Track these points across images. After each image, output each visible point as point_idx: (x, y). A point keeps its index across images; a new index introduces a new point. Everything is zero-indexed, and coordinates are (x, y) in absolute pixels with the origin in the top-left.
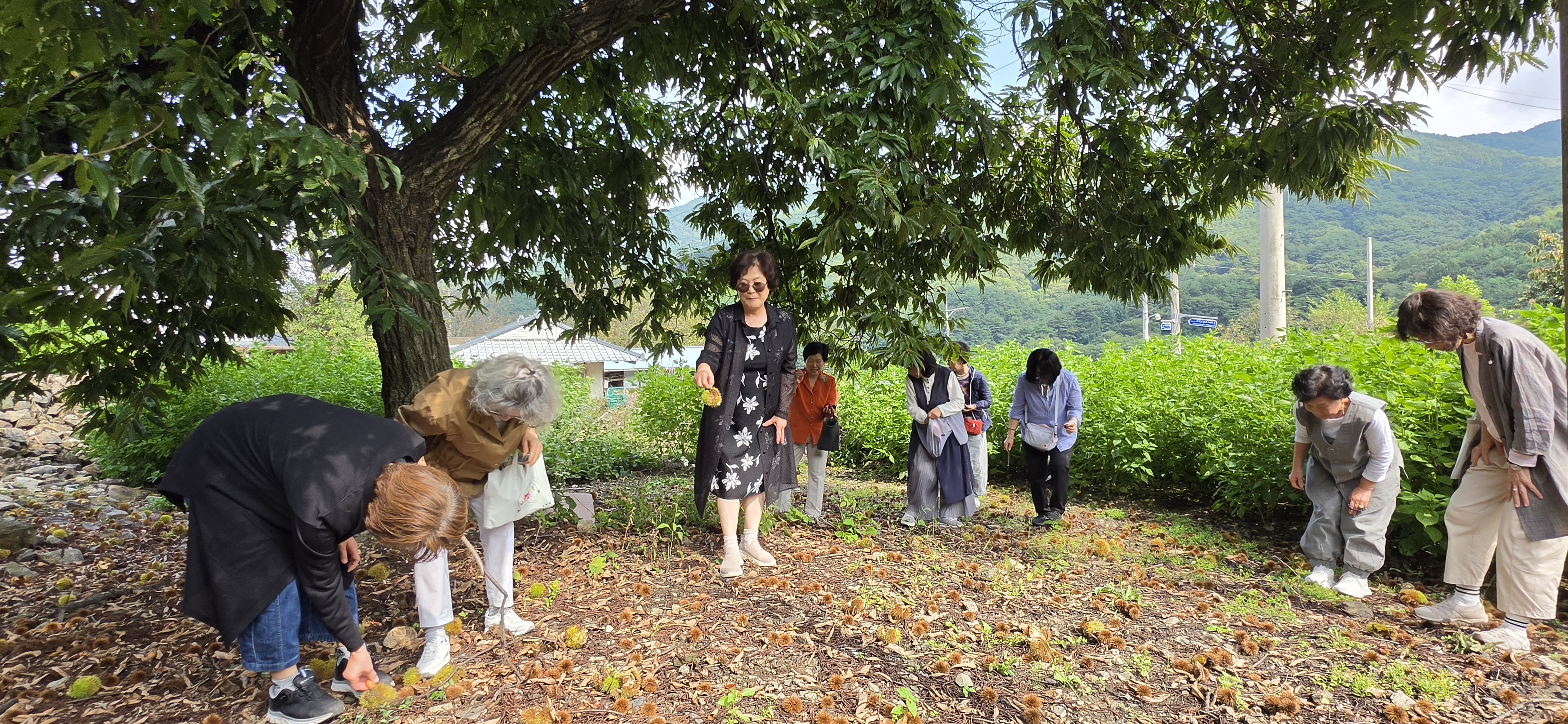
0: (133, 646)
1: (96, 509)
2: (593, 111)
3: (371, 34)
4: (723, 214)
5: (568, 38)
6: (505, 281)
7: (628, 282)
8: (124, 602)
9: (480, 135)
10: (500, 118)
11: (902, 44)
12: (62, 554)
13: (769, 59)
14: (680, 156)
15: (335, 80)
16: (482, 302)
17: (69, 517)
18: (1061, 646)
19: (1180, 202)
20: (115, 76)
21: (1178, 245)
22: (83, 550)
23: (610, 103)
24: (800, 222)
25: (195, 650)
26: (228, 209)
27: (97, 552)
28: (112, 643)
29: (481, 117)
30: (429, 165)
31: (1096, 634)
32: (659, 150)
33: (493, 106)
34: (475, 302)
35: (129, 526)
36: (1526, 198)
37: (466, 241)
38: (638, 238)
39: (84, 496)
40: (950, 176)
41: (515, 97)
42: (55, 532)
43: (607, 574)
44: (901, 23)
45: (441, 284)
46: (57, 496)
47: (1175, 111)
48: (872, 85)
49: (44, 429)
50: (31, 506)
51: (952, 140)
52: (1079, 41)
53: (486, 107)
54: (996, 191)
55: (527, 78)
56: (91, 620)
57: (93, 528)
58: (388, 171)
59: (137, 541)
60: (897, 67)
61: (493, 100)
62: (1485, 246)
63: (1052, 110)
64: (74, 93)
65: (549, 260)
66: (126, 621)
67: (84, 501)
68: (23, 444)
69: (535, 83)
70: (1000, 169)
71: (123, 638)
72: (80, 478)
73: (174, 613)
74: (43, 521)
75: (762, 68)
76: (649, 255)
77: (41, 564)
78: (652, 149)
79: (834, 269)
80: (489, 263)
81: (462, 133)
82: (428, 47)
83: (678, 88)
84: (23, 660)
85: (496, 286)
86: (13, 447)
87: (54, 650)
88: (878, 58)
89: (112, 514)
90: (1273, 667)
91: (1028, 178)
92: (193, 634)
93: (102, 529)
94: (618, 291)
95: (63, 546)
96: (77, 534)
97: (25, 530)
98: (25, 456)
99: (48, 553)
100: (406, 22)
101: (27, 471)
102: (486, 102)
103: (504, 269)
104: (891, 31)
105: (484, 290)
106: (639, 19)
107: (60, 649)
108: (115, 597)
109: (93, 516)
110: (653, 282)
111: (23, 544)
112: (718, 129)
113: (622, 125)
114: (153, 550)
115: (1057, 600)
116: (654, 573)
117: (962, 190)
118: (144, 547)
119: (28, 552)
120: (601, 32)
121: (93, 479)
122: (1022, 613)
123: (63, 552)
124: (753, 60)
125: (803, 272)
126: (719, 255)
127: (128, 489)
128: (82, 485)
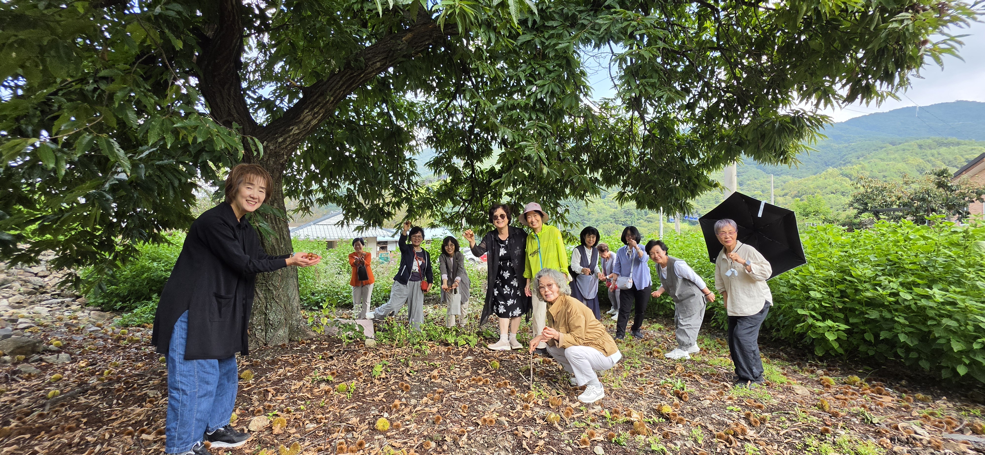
0: (91, 429)
1: (82, 326)
2: (374, 105)
3: (250, 59)
4: (446, 163)
5: (363, 66)
6: (324, 197)
7: (393, 199)
8: (90, 395)
9: (311, 120)
10: (323, 110)
11: (550, 74)
12: (58, 357)
13: (473, 79)
14: (423, 130)
15: (227, 86)
16: (310, 209)
17: (65, 332)
18: (649, 422)
19: (695, 162)
20: (91, 81)
21: (695, 186)
22: (71, 354)
23: (384, 101)
24: (489, 168)
25: (130, 433)
26: (157, 163)
27: (80, 355)
28: (78, 427)
29: (312, 109)
30: (281, 136)
31: (668, 414)
32: (411, 126)
33: (319, 103)
34: (307, 209)
35: (101, 337)
36: (845, 155)
37: (302, 175)
38: (400, 175)
39: (75, 318)
40: (570, 145)
41: (332, 99)
42: (55, 343)
43: (383, 375)
44: (549, 62)
45: (287, 200)
46: (59, 319)
47: (693, 114)
48: (533, 96)
49: (54, 277)
50: (41, 325)
51: (572, 125)
52: (651, 77)
53: (316, 104)
54: (594, 153)
55: (340, 88)
56: (66, 410)
57: (79, 338)
58: (255, 145)
59: (105, 347)
60: (547, 86)
61: (319, 100)
62: (825, 179)
63: (628, 112)
64: (64, 91)
65: (349, 186)
66: (89, 411)
67: (75, 321)
68: (40, 286)
69: (344, 91)
70: (597, 142)
71: (85, 424)
72: (74, 307)
73: (120, 404)
74: (48, 335)
75: (470, 84)
76: (405, 185)
77: (44, 364)
78: (406, 126)
79: (506, 194)
80: (315, 186)
81: (301, 118)
82: (282, 67)
83: (422, 93)
84: (17, 442)
85: (319, 200)
86: (34, 288)
87: (39, 433)
88: (536, 81)
89: (92, 329)
90: (770, 435)
91: (613, 146)
92: (130, 420)
93: (84, 339)
94: (388, 204)
95: (59, 352)
96: (68, 344)
97: (35, 343)
98: (42, 293)
99: (49, 357)
100: (270, 53)
101: (42, 303)
102: (315, 101)
103: (323, 190)
104: (543, 66)
105: (312, 202)
106: (404, 56)
107: (43, 433)
108: (84, 392)
109: (79, 331)
110: (408, 200)
111: (33, 351)
112: (444, 116)
113: (392, 113)
114: (114, 352)
115: (641, 389)
116: (411, 374)
117: (577, 152)
118: (109, 351)
119: (36, 357)
120: (382, 63)
121: (82, 307)
122: (623, 399)
123: (58, 356)
124: (465, 79)
125: (490, 195)
126: (443, 185)
127: (103, 313)
128: (75, 311)
